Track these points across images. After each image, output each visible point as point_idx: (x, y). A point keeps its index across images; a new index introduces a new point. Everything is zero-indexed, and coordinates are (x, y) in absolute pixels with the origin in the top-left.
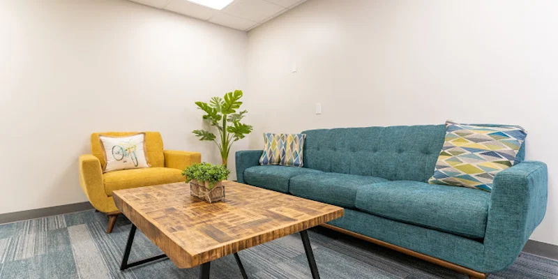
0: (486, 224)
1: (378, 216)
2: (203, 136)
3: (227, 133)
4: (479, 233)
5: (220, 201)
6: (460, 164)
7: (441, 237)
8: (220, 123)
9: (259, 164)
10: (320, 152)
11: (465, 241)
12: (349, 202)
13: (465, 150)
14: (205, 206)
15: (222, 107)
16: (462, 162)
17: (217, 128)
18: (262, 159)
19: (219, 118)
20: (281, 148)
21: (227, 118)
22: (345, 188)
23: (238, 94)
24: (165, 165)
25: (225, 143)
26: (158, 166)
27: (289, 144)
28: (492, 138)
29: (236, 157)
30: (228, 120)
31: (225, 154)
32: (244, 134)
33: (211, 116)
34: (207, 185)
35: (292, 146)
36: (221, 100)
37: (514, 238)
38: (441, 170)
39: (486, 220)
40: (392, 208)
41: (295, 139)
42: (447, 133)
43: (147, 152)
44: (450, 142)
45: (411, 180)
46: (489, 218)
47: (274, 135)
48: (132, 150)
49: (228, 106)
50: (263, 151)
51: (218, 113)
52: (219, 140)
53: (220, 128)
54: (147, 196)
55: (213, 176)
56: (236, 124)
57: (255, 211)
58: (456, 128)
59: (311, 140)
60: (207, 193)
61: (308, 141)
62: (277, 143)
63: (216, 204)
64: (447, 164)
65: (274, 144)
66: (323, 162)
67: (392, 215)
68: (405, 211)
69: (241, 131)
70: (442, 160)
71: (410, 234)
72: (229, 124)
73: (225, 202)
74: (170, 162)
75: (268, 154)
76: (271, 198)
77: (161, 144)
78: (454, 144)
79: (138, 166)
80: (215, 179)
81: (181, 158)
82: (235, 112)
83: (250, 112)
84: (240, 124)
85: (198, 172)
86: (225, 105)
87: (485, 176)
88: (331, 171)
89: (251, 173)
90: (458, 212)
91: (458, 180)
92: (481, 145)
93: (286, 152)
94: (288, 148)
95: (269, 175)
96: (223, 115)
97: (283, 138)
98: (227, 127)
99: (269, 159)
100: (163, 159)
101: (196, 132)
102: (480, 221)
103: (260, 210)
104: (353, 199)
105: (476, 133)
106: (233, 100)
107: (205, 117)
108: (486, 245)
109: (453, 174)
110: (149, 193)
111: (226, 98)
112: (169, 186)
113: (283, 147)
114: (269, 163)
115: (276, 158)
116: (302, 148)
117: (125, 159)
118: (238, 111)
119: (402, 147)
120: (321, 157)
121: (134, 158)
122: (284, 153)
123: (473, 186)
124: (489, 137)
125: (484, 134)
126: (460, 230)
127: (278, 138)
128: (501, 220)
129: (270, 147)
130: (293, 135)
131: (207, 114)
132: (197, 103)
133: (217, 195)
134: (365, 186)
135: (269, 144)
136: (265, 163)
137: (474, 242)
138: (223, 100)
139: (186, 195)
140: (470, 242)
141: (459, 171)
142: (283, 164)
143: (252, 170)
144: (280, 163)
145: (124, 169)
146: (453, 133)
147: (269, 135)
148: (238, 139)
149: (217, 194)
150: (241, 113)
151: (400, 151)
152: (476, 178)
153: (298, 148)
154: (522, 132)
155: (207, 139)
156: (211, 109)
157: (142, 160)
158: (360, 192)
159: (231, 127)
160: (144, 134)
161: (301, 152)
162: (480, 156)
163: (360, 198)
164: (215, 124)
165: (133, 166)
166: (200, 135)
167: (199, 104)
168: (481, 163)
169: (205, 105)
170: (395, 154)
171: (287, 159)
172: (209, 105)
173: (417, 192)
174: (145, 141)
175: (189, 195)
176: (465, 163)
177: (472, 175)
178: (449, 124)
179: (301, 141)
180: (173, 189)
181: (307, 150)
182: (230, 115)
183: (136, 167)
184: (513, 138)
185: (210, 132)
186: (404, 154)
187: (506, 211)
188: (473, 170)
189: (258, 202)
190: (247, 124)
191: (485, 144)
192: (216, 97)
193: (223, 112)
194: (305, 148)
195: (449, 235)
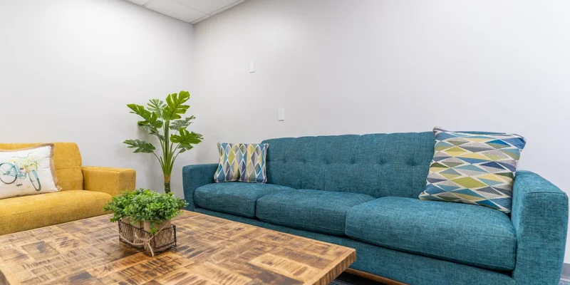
0: (516, 253)
1: (375, 245)
2: (137, 148)
3: (170, 143)
4: (508, 264)
5: (168, 250)
6: (459, 177)
7: (459, 271)
8: (161, 131)
9: (213, 181)
10: (287, 164)
11: (489, 274)
12: (336, 229)
13: (463, 161)
14: (144, 262)
15: (164, 112)
16: (460, 175)
17: (157, 137)
18: (217, 175)
19: (160, 124)
20: (240, 160)
21: (170, 125)
22: (330, 211)
23: (184, 95)
24: (84, 187)
25: (168, 155)
26: (73, 188)
27: (249, 156)
28: (492, 147)
29: (184, 174)
30: (172, 127)
31: (167, 169)
32: (191, 144)
33: (149, 121)
34: (146, 227)
35: (253, 158)
36: (161, 103)
37: (554, 270)
38: (435, 184)
39: (516, 248)
40: (395, 236)
41: (257, 149)
42: (438, 141)
43: (56, 170)
44: (443, 151)
45: (397, 195)
46: (520, 246)
47: (231, 145)
48: (30, 168)
49: (171, 110)
50: (218, 165)
51: (158, 119)
52: (160, 151)
53: (161, 138)
54: (42, 247)
55: (157, 212)
56: (182, 133)
57: (228, 266)
58: (448, 136)
59: (275, 152)
60: (147, 241)
61: (271, 152)
62: (235, 155)
63: (161, 257)
64: (442, 177)
65: (232, 155)
66: (291, 176)
67: (396, 245)
68: (413, 240)
69: (188, 140)
70: (434, 172)
71: (418, 268)
72: (172, 132)
73: (176, 251)
74: (91, 183)
75: (224, 168)
76: (245, 237)
77: (79, 159)
78: (449, 154)
79: (42, 191)
80: (161, 217)
81: (107, 176)
82: (180, 117)
83: (198, 118)
84: (187, 132)
85: (131, 207)
86: (167, 108)
87: (489, 190)
88: (301, 186)
89: (203, 194)
90: (481, 239)
91: (455, 195)
92: (480, 155)
93: (247, 165)
94: (249, 161)
95: (229, 196)
96: (164, 121)
97: (242, 149)
98: (170, 136)
99: (226, 175)
100: (82, 179)
101: (128, 142)
102: (509, 250)
103: (237, 265)
104: (343, 224)
105: (472, 142)
106: (178, 104)
107: (140, 124)
108: (517, 279)
109: (450, 189)
110: (46, 241)
111: (168, 100)
112: (85, 223)
113: (243, 159)
114: (226, 180)
115: (234, 173)
116: (265, 160)
117: (19, 181)
118: (183, 117)
119: (384, 157)
120: (288, 170)
121: (34, 179)
122: (244, 167)
123: (473, 201)
124: (488, 146)
125: (482, 142)
126: (485, 262)
127: (237, 150)
128: (537, 248)
129: (227, 160)
130: (254, 145)
131: (144, 120)
132: (129, 106)
133: (163, 242)
134: (354, 207)
135: (226, 156)
136: (222, 180)
137: (501, 275)
138: (165, 103)
139: (111, 241)
140: (496, 275)
141: (458, 185)
142: (244, 181)
143: (205, 189)
144: (240, 179)
145: (17, 196)
146: (445, 141)
147: (224, 145)
148: (183, 150)
149: (164, 240)
150: (188, 119)
151: (382, 162)
152: (478, 193)
153: (260, 159)
154: (522, 140)
155: (143, 151)
156: (149, 114)
157: (48, 181)
158: (351, 216)
159: (175, 136)
160: (52, 145)
161: (264, 165)
162: (481, 167)
163: (351, 223)
164: (154, 132)
165: (32, 190)
166: (135, 145)
167: (133, 107)
168: (483, 176)
169: (141, 108)
170: (376, 166)
171: (248, 174)
172: (146, 109)
173: (424, 214)
174: (52, 155)
175: (115, 241)
176: (464, 175)
177: (473, 190)
178: (439, 132)
179: (263, 152)
180: (91, 229)
181: (271, 163)
182: (173, 121)
183: (39, 191)
184: (513, 147)
185: (147, 142)
186: (387, 165)
187: (543, 237)
188: (475, 183)
189: (228, 248)
190: (196, 132)
191: (486, 154)
192: (155, 99)
193: (165, 117)
194: (268, 160)
195: (469, 268)
